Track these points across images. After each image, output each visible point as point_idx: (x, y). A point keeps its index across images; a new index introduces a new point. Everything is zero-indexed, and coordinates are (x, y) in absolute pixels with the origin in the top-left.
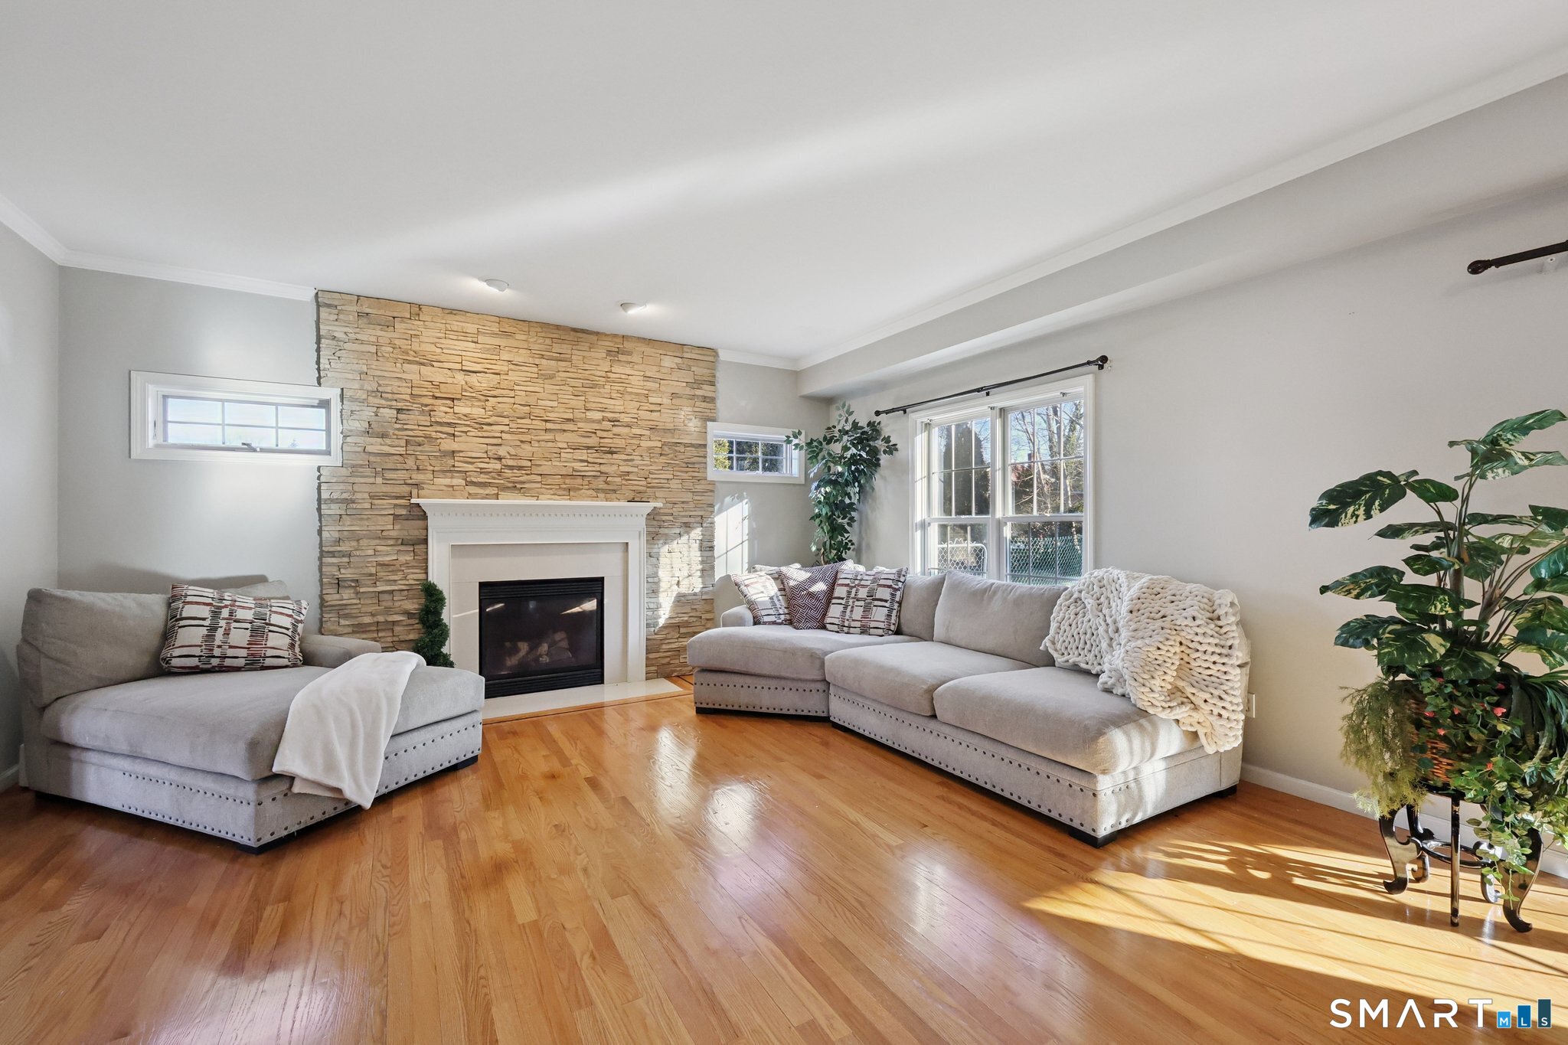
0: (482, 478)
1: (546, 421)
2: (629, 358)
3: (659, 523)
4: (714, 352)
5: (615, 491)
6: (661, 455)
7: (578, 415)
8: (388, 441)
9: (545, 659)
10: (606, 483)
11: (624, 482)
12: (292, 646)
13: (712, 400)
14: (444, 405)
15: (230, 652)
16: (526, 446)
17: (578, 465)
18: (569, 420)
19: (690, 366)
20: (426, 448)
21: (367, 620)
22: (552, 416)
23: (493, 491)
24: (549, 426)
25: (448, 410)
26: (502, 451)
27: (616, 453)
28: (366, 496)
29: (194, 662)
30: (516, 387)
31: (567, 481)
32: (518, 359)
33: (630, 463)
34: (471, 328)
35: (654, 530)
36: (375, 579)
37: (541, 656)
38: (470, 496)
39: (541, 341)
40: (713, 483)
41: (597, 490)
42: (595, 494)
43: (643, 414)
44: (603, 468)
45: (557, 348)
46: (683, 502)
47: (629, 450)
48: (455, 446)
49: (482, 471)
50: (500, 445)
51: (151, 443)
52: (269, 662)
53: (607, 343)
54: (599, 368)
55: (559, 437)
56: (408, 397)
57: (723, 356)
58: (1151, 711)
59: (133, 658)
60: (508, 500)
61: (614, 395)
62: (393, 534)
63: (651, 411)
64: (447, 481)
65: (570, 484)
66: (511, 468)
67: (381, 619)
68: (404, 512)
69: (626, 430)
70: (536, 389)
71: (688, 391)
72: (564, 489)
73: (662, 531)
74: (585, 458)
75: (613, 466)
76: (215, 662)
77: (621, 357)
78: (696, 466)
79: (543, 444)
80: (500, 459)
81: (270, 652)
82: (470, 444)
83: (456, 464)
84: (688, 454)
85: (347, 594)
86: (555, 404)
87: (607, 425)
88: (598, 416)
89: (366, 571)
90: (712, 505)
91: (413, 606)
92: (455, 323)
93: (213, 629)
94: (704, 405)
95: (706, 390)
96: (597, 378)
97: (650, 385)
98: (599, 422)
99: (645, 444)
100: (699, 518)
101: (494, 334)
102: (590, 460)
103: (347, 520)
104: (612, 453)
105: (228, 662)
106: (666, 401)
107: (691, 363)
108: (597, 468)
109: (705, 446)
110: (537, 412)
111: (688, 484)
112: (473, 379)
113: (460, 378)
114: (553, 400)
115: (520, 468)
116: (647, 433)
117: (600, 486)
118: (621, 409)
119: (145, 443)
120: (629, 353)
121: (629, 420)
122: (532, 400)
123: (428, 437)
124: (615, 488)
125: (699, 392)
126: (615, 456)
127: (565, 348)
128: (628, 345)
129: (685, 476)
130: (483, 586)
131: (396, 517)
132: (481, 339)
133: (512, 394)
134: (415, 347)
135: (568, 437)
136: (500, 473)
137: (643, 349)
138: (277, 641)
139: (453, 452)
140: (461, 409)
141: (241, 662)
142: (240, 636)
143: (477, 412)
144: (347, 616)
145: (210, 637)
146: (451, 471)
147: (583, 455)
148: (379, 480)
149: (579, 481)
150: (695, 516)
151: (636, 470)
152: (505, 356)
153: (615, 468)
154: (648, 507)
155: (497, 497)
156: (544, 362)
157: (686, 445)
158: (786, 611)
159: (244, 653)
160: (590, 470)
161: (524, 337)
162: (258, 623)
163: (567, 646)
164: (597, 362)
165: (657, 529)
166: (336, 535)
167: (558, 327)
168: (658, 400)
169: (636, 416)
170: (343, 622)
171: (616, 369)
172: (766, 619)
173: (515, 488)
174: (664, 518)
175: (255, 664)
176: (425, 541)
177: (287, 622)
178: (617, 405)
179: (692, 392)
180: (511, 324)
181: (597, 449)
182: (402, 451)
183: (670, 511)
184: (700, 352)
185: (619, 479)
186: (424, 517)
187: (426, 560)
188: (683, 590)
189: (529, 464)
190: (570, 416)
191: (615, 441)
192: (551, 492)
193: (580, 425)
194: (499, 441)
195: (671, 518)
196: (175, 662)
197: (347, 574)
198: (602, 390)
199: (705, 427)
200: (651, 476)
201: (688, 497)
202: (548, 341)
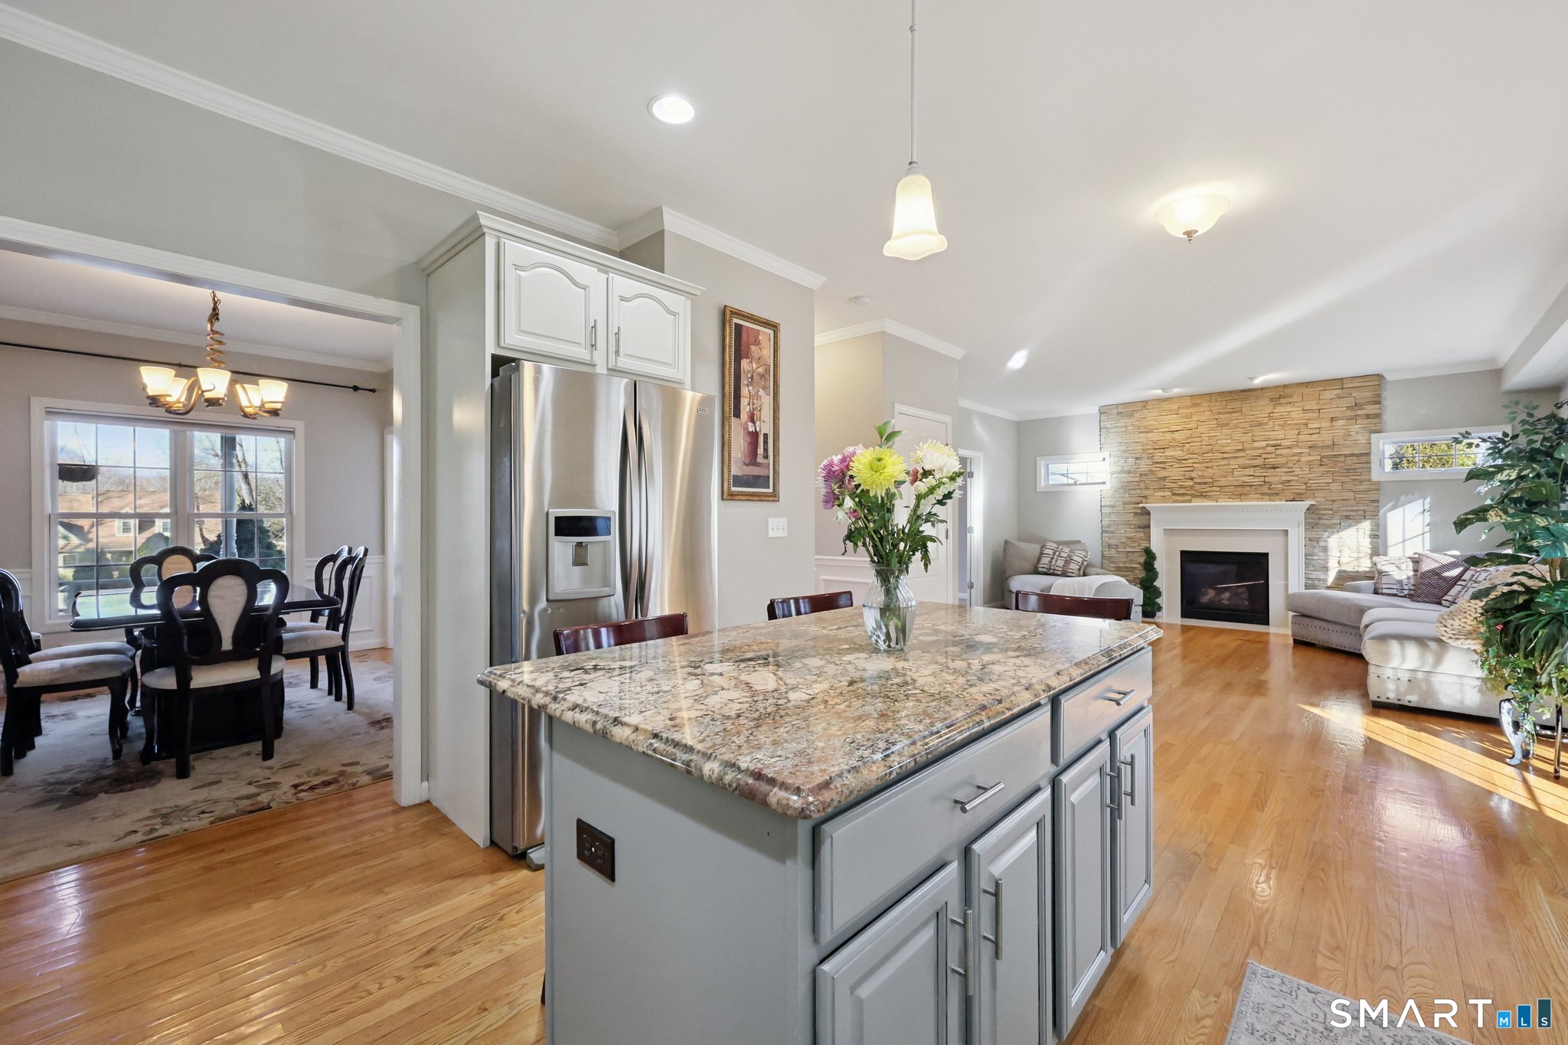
0: (1182, 491)
1: (1223, 453)
2: (1290, 400)
3: (1319, 516)
4: (1380, 377)
5: (1277, 494)
6: (1321, 465)
7: (1246, 445)
8: (1131, 475)
9: (1226, 602)
10: (1269, 488)
11: (1285, 488)
12: (1079, 570)
13: (1378, 416)
14: (1160, 452)
15: (1057, 568)
16: (1210, 470)
17: (1246, 479)
18: (1239, 450)
19: (1351, 394)
20: (1150, 476)
21: (1122, 565)
22: (1227, 449)
23: (1189, 498)
24: (1225, 455)
25: (1162, 454)
26: (1194, 475)
27: (1278, 468)
28: (1121, 503)
29: (1045, 570)
30: (1202, 435)
31: (1238, 489)
32: (1203, 418)
33: (1291, 474)
34: (1175, 406)
35: (1314, 521)
36: (1125, 545)
37: (1223, 599)
38: (1175, 502)
39: (1218, 404)
40: (1378, 483)
41: (1263, 494)
42: (1260, 496)
43: (1302, 437)
44: (1267, 479)
45: (1231, 405)
46: (1344, 500)
47: (1290, 464)
48: (1166, 474)
49: (1181, 487)
50: (1192, 471)
51: (1043, 485)
52: (1069, 574)
53: (1269, 394)
54: (1263, 412)
55: (1232, 462)
56: (1141, 451)
57: (1389, 377)
58: (1444, 638)
59: (1029, 567)
60: (1197, 503)
61: (1276, 428)
62: (1134, 522)
63: (1311, 434)
64: (1161, 494)
65: (1241, 491)
66: (1200, 484)
67: (1128, 565)
68: (1139, 511)
69: (1288, 451)
70: (1216, 434)
71: (1349, 413)
72: (1236, 495)
73: (1321, 522)
74: (1252, 473)
75: (1276, 477)
76: (1052, 571)
77: (1283, 401)
78: (1358, 471)
79: (1221, 467)
80: (1192, 479)
81: (1070, 571)
82: (1175, 472)
83: (1166, 484)
84: (1349, 462)
85: (1113, 551)
86: (1229, 441)
87: (1272, 449)
88: (1264, 444)
89: (1121, 540)
90: (1377, 501)
91: (1142, 560)
92: (1166, 406)
93: (1052, 559)
94: (1366, 421)
95: (1371, 409)
96: (1261, 419)
97: (1310, 415)
98: (1263, 448)
99: (1304, 459)
100: (1362, 512)
101: (1188, 407)
102: (1255, 474)
103: (1113, 516)
104: (1275, 468)
105: (1055, 572)
106: (1325, 424)
107: (1351, 391)
108: (1262, 479)
109: (1368, 454)
110: (1216, 448)
111: (1346, 486)
112: (1176, 435)
113: (1169, 436)
114: (1226, 440)
115: (1205, 483)
116: (1308, 450)
117: (1265, 491)
118: (1282, 437)
119: (1042, 484)
120: (1290, 396)
121: (1289, 443)
122: (1213, 442)
123: (1150, 471)
124: (1277, 492)
125: (1359, 412)
126: (1277, 470)
127: (1237, 405)
128: (1288, 391)
129: (1346, 479)
130: (1183, 553)
131: (1136, 514)
132: (1181, 411)
133: (1200, 439)
134: (1145, 424)
135: (1240, 461)
136: (1192, 487)
137: (1302, 391)
138: (1074, 567)
139: (1165, 477)
140: (1169, 453)
141: (1060, 573)
142: (1060, 563)
143: (1178, 453)
144: (1113, 562)
145: (1051, 562)
146: (1163, 488)
147: (1251, 471)
148: (1127, 495)
149: (1248, 488)
150: (1356, 511)
151: (1296, 478)
152: (1195, 418)
153: (1278, 478)
154: (1308, 503)
155: (1190, 501)
156: (1221, 416)
157: (1345, 456)
158: (1412, 588)
159: (1061, 569)
160: (1257, 481)
161: (1207, 404)
162: (1068, 559)
163: (1246, 597)
164: (1262, 409)
165: (1317, 521)
166: (1108, 522)
167: (1231, 392)
168: (1317, 425)
169: (1296, 440)
170: (1111, 565)
171: (1279, 409)
172: (1384, 591)
173: (1202, 495)
174: (1322, 512)
175: (1064, 574)
176: (1149, 527)
177: (1080, 560)
178: (1280, 434)
179: (1353, 413)
180: (1197, 399)
181: (1264, 466)
182: (1138, 479)
183: (1331, 507)
184: (1364, 380)
185: (1281, 486)
186: (1149, 514)
187: (1149, 537)
188: (1344, 568)
189: (1211, 480)
190: (1241, 448)
191: (1277, 459)
192: (1227, 497)
193: (1248, 452)
194: (1192, 469)
195: (1331, 512)
196: (1040, 569)
197: (1113, 541)
198: (1265, 427)
199: (1370, 439)
200: (1310, 482)
201: (1351, 495)
202: (1224, 403)
